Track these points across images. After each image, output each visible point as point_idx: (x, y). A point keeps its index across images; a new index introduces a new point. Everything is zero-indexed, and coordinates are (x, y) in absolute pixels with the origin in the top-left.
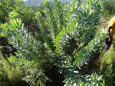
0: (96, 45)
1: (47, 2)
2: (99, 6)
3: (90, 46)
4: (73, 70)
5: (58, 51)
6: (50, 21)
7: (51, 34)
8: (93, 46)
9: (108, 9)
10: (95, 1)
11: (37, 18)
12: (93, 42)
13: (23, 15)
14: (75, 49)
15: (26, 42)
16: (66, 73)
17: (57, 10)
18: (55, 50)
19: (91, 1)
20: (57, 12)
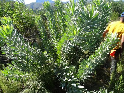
0: (104, 53)
1: (47, 4)
2: (107, 8)
3: (98, 53)
4: (77, 84)
5: (60, 60)
6: (51, 26)
7: (53, 40)
8: (101, 54)
9: (117, 11)
10: (102, 2)
11: (37, 23)
12: (101, 50)
13: (23, 19)
14: (80, 57)
15: (20, 51)
16: (68, 88)
17: (59, 13)
18: (57, 59)
19: (97, 2)
20: (60, 15)
